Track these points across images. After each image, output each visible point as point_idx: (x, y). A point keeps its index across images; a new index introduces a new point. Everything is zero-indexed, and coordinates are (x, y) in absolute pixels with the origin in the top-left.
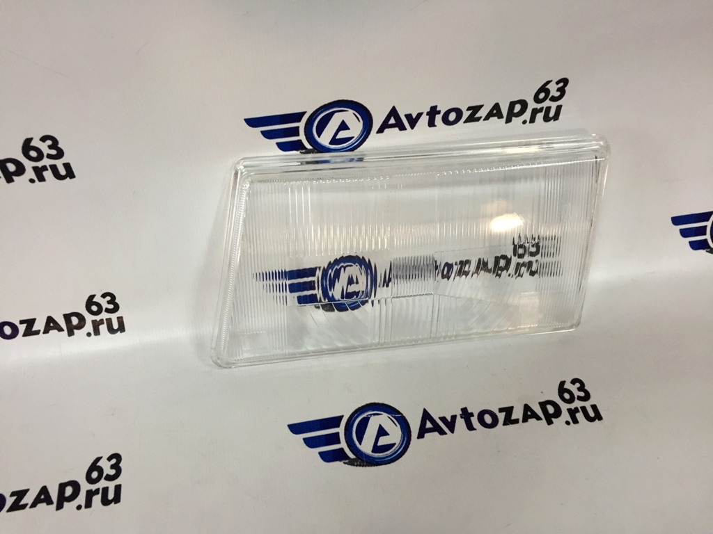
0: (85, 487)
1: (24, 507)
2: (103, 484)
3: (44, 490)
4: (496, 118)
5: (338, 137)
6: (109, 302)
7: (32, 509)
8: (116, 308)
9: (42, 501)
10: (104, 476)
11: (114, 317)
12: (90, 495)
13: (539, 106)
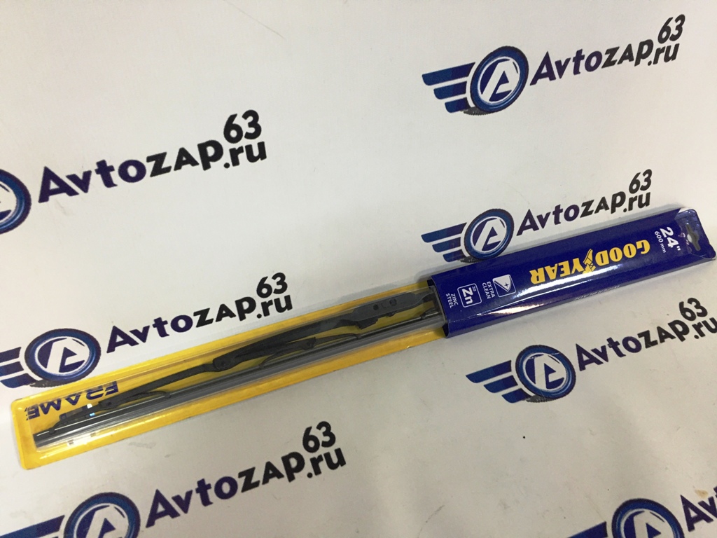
0: (308, 457)
1: (257, 484)
2: (322, 451)
3: (269, 466)
4: (628, 61)
5: (498, 92)
6: (278, 283)
7: (266, 485)
8: (285, 287)
9: (272, 476)
10: (321, 444)
11: (282, 297)
12: (315, 462)
13: (661, 46)
